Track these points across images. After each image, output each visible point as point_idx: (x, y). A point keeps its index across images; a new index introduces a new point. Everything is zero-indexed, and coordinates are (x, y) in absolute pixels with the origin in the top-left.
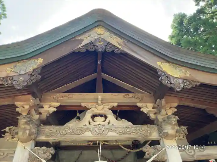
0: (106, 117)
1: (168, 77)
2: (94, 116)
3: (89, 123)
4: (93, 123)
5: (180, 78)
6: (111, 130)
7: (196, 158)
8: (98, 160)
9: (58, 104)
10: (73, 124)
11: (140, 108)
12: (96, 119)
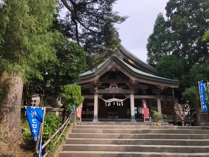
0: (115, 87)
1: (132, 80)
2: (112, 86)
3: (111, 89)
4: (112, 89)
5: (135, 81)
6: (116, 91)
7: (138, 98)
8: (113, 98)
9: (102, 83)
10: (106, 89)
11: (126, 84)
12: (113, 87)
